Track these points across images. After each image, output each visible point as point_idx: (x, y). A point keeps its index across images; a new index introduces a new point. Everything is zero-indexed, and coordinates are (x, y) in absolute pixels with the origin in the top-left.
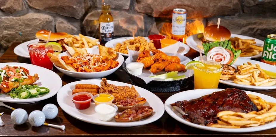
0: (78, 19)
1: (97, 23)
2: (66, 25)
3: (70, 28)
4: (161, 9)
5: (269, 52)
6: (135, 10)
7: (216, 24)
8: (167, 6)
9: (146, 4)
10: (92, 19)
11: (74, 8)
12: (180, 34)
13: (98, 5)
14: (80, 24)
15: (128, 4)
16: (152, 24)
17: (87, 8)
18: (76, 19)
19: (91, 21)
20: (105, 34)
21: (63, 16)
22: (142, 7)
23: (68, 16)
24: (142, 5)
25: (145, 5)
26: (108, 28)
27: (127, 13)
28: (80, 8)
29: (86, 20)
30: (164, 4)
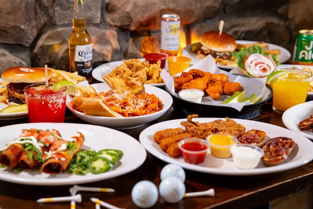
0: (27, 45)
1: (58, 49)
2: (10, 59)
3: (17, 62)
4: (143, 18)
5: (308, 51)
6: (106, 23)
7: (217, 30)
8: (149, 12)
9: (123, 12)
10: (51, 43)
11: (22, 30)
12: (174, 49)
13: (57, 21)
14: (29, 55)
15: (99, 15)
16: (127, 41)
17: (40, 26)
18: (24, 46)
19: (49, 47)
20: (83, 63)
21: (4, 43)
22: (118, 17)
23: (12, 43)
24: (119, 14)
25: (122, 15)
26: (88, 53)
27: (97, 29)
28: (30, 28)
29: (42, 47)
30: (146, 10)
